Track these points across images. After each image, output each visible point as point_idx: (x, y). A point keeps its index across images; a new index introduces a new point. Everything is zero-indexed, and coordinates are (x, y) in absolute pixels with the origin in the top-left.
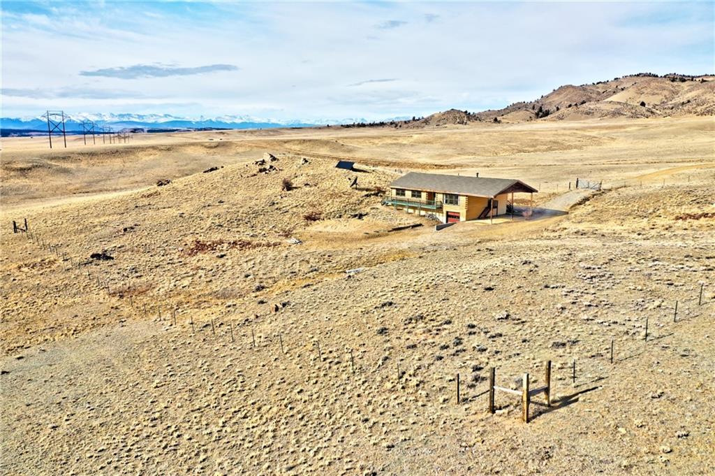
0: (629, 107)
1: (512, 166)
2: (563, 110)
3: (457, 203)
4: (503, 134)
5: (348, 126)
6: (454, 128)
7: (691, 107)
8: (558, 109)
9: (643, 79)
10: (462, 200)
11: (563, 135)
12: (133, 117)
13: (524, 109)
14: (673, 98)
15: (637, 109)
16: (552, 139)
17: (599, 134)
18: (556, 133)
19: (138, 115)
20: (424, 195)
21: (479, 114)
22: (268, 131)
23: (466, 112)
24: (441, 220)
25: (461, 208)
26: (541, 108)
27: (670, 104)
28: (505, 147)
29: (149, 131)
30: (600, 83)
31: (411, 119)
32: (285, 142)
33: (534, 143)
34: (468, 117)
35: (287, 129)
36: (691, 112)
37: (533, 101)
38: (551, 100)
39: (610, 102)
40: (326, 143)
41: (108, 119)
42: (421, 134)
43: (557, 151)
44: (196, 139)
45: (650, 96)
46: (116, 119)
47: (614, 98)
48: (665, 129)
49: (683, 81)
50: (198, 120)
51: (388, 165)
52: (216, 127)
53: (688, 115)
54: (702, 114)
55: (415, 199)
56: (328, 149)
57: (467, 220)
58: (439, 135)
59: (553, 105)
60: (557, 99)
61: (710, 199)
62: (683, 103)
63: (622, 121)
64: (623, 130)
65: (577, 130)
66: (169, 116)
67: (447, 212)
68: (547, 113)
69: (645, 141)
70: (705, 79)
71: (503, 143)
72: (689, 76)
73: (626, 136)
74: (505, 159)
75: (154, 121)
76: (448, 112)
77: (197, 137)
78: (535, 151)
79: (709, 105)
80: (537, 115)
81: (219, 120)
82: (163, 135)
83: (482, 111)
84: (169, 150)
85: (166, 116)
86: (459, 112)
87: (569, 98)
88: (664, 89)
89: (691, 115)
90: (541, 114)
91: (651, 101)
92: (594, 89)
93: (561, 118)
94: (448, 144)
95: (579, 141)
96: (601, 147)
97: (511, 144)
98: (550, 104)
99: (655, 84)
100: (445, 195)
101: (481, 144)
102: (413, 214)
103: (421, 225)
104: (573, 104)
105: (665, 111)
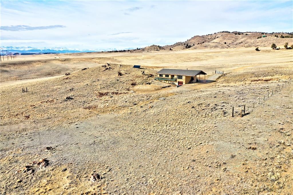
0: (221, 44)
2: (196, 45)
3: (182, 78)
4: (177, 55)
5: (111, 52)
6: (155, 53)
7: (243, 44)
8: (194, 45)
9: (225, 33)
10: (184, 77)
11: (199, 55)
12: (13, 48)
13: (181, 45)
14: (236, 41)
15: (223, 45)
16: (195, 57)
17: (212, 55)
18: (196, 54)
19: (16, 47)
20: (170, 76)
21: (163, 47)
22: (77, 54)
23: (159, 46)
24: (176, 84)
25: (183, 80)
26: (187, 44)
27: (235, 43)
28: (179, 60)
29: (21, 54)
30: (209, 35)
31: (136, 49)
33: (189, 58)
34: (160, 48)
35: (85, 53)
36: (243, 46)
37: (184, 42)
38: (191, 41)
39: (214, 42)
40: (109, 59)
42: (145, 55)
43: (198, 61)
44: (46, 57)
45: (228, 40)
46: (6, 49)
47: (215, 41)
48: (235, 53)
49: (240, 34)
50: (44, 49)
52: (52, 52)
53: (242, 47)
54: (247, 47)
55: (166, 77)
57: (185, 84)
60: (193, 41)
61: (260, 75)
62: (240, 43)
63: (218, 50)
64: (220, 53)
65: (204, 53)
66: (30, 47)
67: (178, 82)
68: (190, 47)
69: (229, 57)
70: (247, 34)
71: (178, 58)
72: (241, 33)
73: (222, 55)
75: (23, 50)
76: (152, 46)
77: (46, 56)
78: (190, 61)
79: (249, 44)
80: (186, 47)
81: (53, 49)
82: (31, 56)
83: (164, 45)
84: (45, 62)
85: (29, 47)
86: (156, 46)
87: (198, 41)
88: (233, 37)
89: (243, 47)
90: (188, 47)
91: (229, 42)
92: (207, 37)
93: (195, 48)
94: (157, 59)
95: (205, 57)
96: (214, 60)
97: (181, 59)
98: (191, 43)
99: (229, 35)
100: (177, 76)
101: (169, 59)
102: (166, 83)
103: (170, 86)
104: (200, 43)
105: (233, 46)
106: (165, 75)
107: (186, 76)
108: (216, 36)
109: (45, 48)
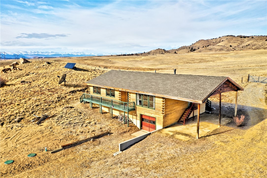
0: (226, 47)
1: (186, 69)
2: (200, 49)
3: (152, 106)
4: (180, 56)
5: (119, 55)
7: (250, 47)
8: (198, 48)
9: (230, 37)
10: (158, 103)
11: (204, 56)
12: (39, 53)
13: (186, 48)
14: (242, 44)
15: (229, 48)
16: (200, 58)
18: (201, 56)
19: (41, 52)
20: (117, 95)
21: (169, 50)
22: (88, 57)
23: (164, 49)
25: (156, 113)
26: (192, 48)
27: (241, 46)
28: (181, 61)
29: (44, 58)
30: (214, 39)
31: (143, 53)
33: (193, 60)
34: (165, 52)
37: (189, 46)
39: (218, 46)
40: (104, 60)
41: (29, 53)
43: (204, 63)
45: (233, 43)
47: (220, 44)
49: (245, 38)
51: (128, 69)
54: (255, 49)
55: (109, 98)
58: (152, 57)
60: (198, 45)
62: (247, 46)
63: (224, 52)
64: (228, 54)
65: (209, 54)
67: (141, 115)
68: (195, 50)
70: (253, 37)
71: (180, 59)
72: (247, 36)
73: (231, 57)
74: (182, 66)
75: (47, 54)
76: (157, 49)
78: (194, 63)
79: (257, 46)
80: (191, 50)
81: (72, 54)
85: (52, 52)
86: (161, 49)
87: (203, 44)
88: (238, 40)
89: (250, 50)
90: (193, 50)
91: (234, 45)
92: (212, 41)
93: (200, 52)
94: (156, 60)
95: (212, 59)
96: (222, 61)
97: (184, 60)
98: (196, 46)
99: (234, 39)
100: (138, 96)
101: (170, 60)
102: (106, 114)
103: (108, 133)
104: (204, 46)
105: (240, 49)
106: (106, 89)
108: (220, 40)
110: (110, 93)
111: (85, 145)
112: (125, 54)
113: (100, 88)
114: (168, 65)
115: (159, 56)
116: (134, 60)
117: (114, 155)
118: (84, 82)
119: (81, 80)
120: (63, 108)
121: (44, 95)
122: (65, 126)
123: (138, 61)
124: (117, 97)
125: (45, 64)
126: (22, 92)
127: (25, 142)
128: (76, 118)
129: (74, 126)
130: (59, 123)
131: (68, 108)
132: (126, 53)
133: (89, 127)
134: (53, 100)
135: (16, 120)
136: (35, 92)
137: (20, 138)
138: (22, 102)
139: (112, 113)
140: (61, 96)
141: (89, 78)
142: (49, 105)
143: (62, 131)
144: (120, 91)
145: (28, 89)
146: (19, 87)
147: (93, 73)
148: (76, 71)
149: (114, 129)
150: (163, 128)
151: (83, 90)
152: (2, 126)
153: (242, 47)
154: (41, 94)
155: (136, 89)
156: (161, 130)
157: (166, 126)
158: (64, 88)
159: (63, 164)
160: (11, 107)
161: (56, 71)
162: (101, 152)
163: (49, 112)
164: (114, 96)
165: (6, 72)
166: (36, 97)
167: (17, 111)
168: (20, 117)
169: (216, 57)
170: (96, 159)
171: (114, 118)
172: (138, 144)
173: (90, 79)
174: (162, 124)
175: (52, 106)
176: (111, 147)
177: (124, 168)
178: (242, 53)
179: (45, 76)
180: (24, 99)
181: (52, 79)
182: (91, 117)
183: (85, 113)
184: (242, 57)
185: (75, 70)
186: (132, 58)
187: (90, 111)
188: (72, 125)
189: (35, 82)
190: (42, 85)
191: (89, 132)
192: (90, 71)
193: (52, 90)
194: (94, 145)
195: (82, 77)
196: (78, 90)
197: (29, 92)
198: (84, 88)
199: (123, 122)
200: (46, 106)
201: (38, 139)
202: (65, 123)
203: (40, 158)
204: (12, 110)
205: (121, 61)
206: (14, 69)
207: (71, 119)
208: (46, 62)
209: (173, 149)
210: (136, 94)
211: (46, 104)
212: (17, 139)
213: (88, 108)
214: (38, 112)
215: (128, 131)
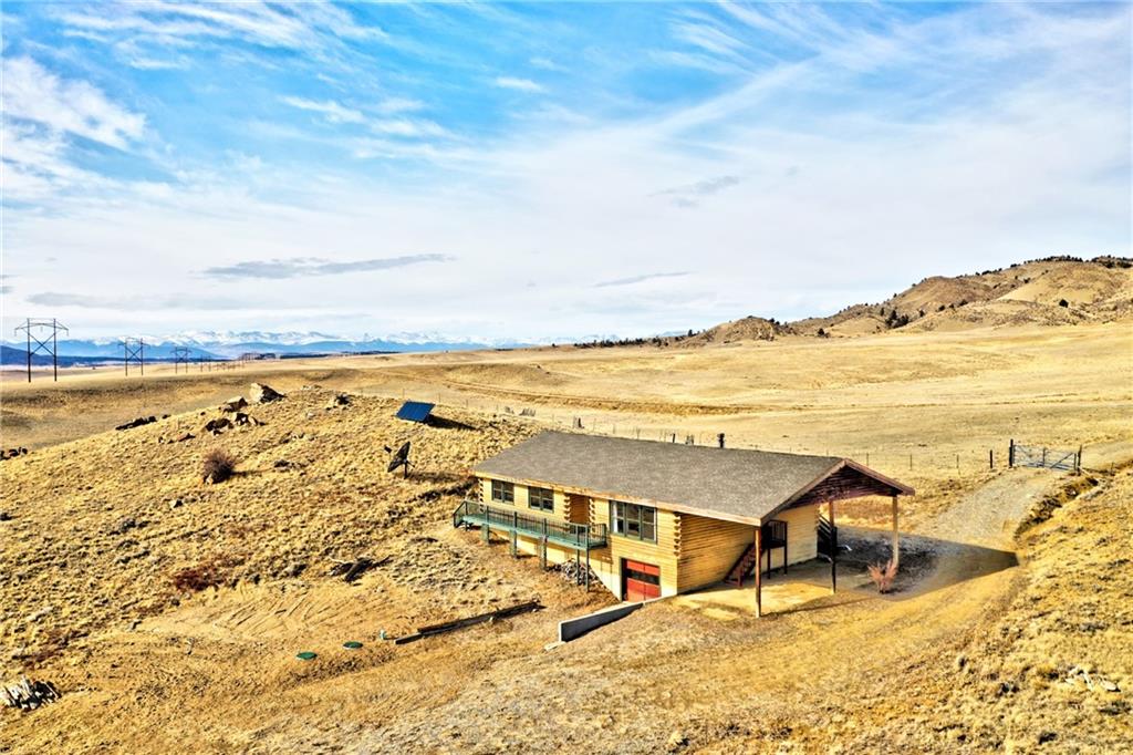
0: (1041, 308)
1: (846, 407)
2: (930, 315)
3: (650, 535)
4: (832, 352)
5: (585, 346)
6: (753, 346)
8: (922, 314)
9: (1059, 265)
10: (665, 526)
11: (937, 351)
12: (262, 337)
13: (867, 314)
14: (1113, 293)
15: (1055, 310)
16: (919, 358)
17: (1002, 350)
18: (923, 348)
19: (271, 334)
20: (559, 505)
21: (795, 324)
22: (458, 354)
23: (772, 321)
25: (659, 552)
26: (894, 312)
27: (1109, 302)
28: (833, 374)
29: (282, 357)
30: (988, 272)
31: (687, 334)
32: (449, 369)
33: (888, 367)
34: (776, 329)
35: (489, 351)
37: (881, 303)
38: (909, 301)
39: (1009, 301)
40: (520, 369)
41: (224, 340)
43: (930, 379)
45: (1075, 291)
46: (237, 341)
47: (1014, 295)
48: (1119, 340)
49: (1125, 266)
50: (360, 340)
51: (615, 408)
55: (536, 514)
56: (521, 380)
57: (682, 593)
58: (720, 355)
59: (914, 308)
60: (919, 299)
63: (1032, 330)
64: (1041, 342)
65: (961, 343)
66: (317, 334)
67: (624, 561)
68: (905, 321)
69: (1089, 360)
71: (831, 366)
73: (1051, 353)
74: (835, 393)
75: (292, 342)
76: (743, 320)
78: (890, 380)
80: (889, 323)
81: (393, 339)
83: (798, 319)
85: (312, 334)
86: (761, 320)
87: (939, 297)
88: (1095, 279)
90: (896, 320)
91: (1077, 298)
92: (979, 281)
93: (928, 328)
94: (734, 370)
95: (968, 362)
96: (1010, 371)
97: (845, 368)
98: (909, 306)
99: (1079, 272)
100: (615, 508)
101: (791, 369)
102: (529, 561)
103: (533, 606)
104: (947, 305)
105: (1102, 314)
106: (529, 488)
107: (684, 519)
108: (1017, 275)
109: (366, 335)
110: (542, 498)
111: (474, 631)
112: (611, 340)
113: (513, 484)
114: (777, 390)
115: (750, 352)
116: (641, 371)
117: (547, 648)
118: (461, 466)
119: (450, 458)
120: (408, 540)
121: (349, 506)
122: (419, 586)
123: (658, 372)
124: (559, 512)
125: (332, 402)
126: (285, 494)
127: (327, 621)
128: (445, 568)
129: (442, 587)
130: (403, 580)
131: (420, 540)
132: (614, 336)
133: (482, 590)
134: (376, 518)
135: (290, 569)
136: (323, 496)
137: (311, 612)
138: (293, 523)
139: (545, 554)
140: (397, 508)
141: (475, 451)
142: (369, 533)
143: (412, 598)
144: (567, 495)
145: (302, 485)
146: (274, 482)
147: (486, 434)
148: (435, 429)
149: (548, 596)
150: (678, 595)
151: (459, 492)
152: (256, 583)
153: (1112, 306)
154: (341, 502)
155: (608, 488)
156: (673, 597)
157: (689, 589)
158: (404, 484)
159: (427, 664)
160: (268, 538)
161: (372, 427)
162: (516, 644)
163: (370, 551)
164: (551, 508)
165: (220, 433)
166: (328, 510)
167: (287, 547)
168: (298, 563)
169: (986, 353)
170: (503, 657)
171: (551, 568)
172: (606, 627)
173: (481, 455)
174: (676, 583)
175: (374, 536)
176: (541, 636)
177: (566, 666)
178: (1102, 336)
179: (342, 446)
180: (297, 515)
181: (365, 456)
182: (487, 567)
183: (469, 555)
184: (1099, 352)
185: (430, 425)
186: (636, 359)
187: (483, 551)
188: (438, 585)
189: (316, 464)
190: (339, 476)
191: (482, 602)
192: (477, 427)
193: (370, 490)
194: (498, 632)
195: (455, 450)
196: (445, 492)
197: (307, 494)
198: (462, 484)
199: (574, 581)
200: (359, 535)
201: (357, 614)
202: (419, 580)
203: (371, 651)
204: (274, 543)
205: (589, 372)
206: (242, 423)
207: (434, 571)
208: (333, 398)
209: (688, 636)
210: (610, 502)
211: (360, 531)
212: (304, 612)
213: (477, 541)
214: (340, 552)
215: (588, 605)
